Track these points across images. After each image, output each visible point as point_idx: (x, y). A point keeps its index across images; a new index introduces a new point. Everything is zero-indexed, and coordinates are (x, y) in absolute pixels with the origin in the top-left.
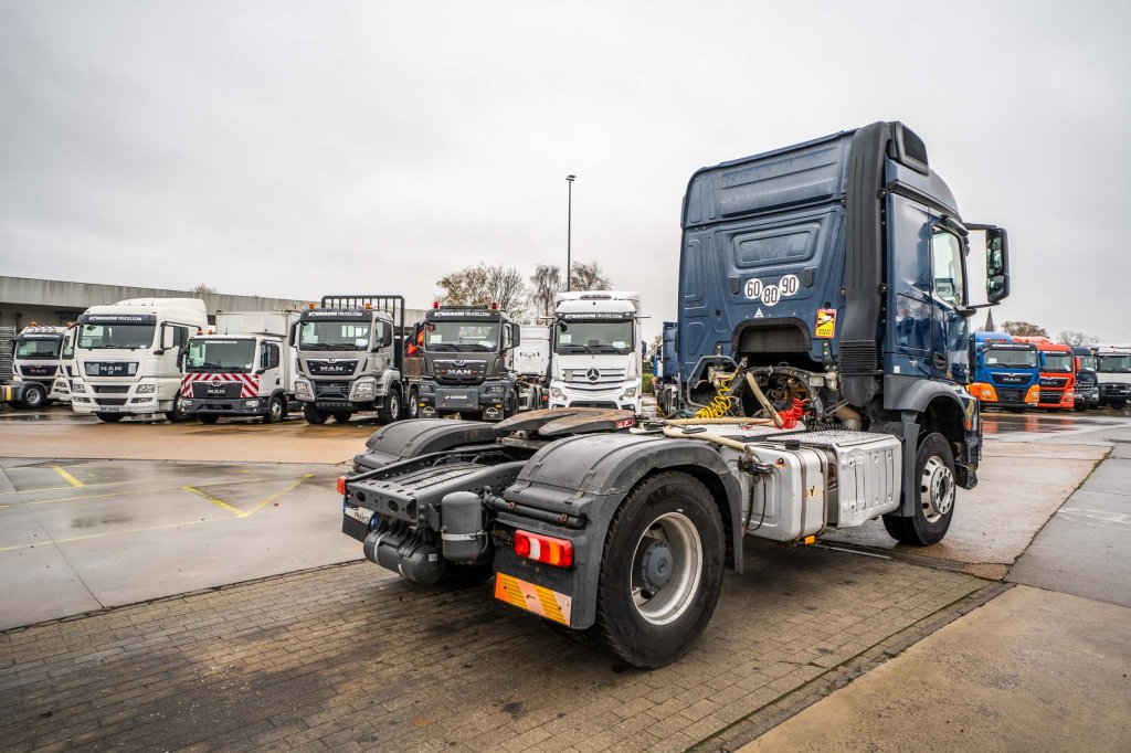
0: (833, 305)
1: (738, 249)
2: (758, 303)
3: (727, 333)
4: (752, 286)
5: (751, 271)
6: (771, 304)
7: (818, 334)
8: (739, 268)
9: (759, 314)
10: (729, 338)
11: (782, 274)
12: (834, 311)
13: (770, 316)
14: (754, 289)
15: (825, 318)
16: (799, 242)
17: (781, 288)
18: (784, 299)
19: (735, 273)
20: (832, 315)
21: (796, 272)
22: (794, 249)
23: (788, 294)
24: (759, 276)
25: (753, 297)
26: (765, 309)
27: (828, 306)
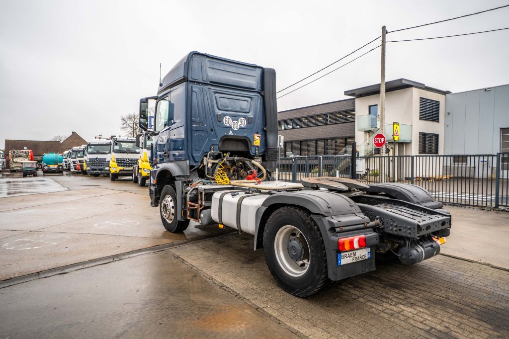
0: (260, 133)
1: (218, 100)
2: (230, 128)
3: (217, 141)
4: (227, 120)
5: (226, 112)
6: (235, 129)
7: (255, 144)
8: (219, 109)
9: (231, 133)
10: (218, 143)
11: (240, 116)
12: (260, 135)
13: (236, 134)
14: (227, 121)
15: (257, 138)
16: (244, 105)
17: (240, 123)
18: (241, 128)
19: (218, 112)
20: (259, 137)
21: (245, 117)
22: (243, 107)
23: (242, 126)
24: (230, 116)
25: (228, 125)
26: (233, 131)
27: (257, 133)
